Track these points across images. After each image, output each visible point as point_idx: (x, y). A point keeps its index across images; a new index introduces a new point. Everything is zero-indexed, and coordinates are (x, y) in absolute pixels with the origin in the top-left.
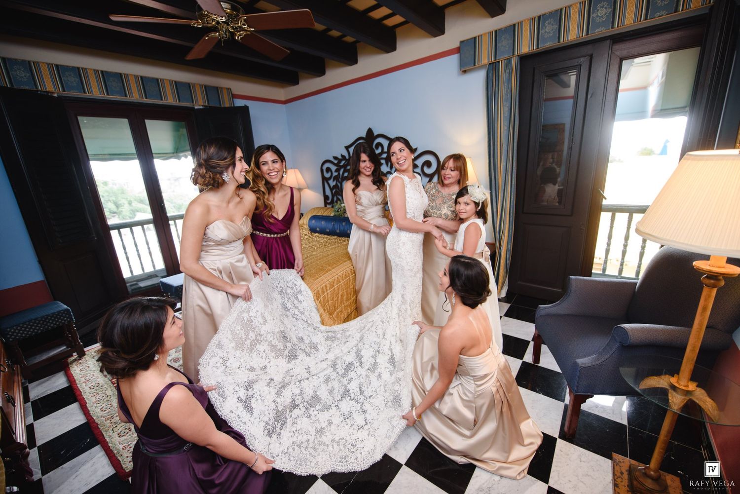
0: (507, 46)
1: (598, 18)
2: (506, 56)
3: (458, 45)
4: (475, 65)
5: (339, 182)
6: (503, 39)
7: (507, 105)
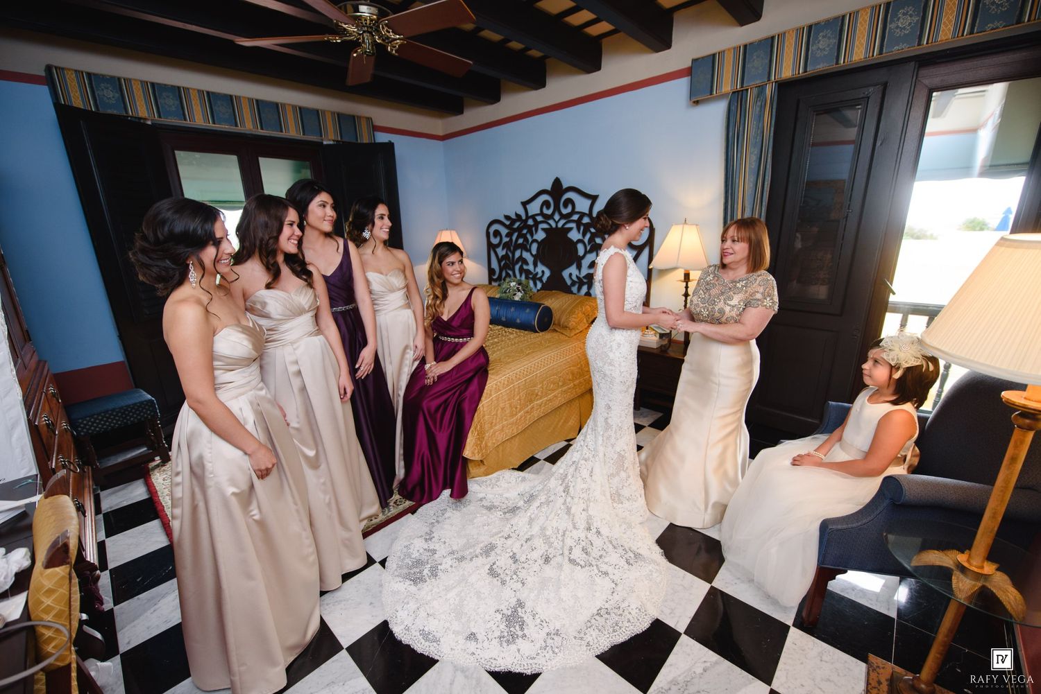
0: (761, 68)
1: (898, 30)
2: (758, 82)
3: (689, 64)
4: (711, 94)
5: (510, 251)
6: (755, 57)
7: (756, 152)
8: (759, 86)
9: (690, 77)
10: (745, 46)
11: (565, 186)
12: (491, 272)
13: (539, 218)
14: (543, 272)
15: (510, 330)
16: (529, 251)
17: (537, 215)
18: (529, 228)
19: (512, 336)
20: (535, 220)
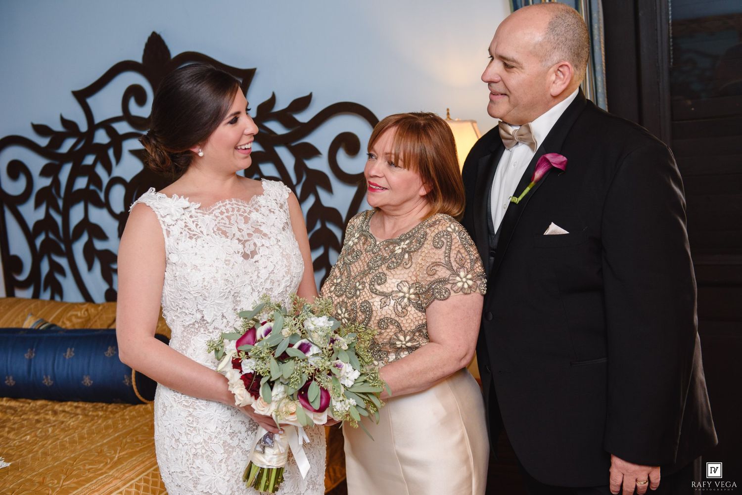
5: (56, 210)
11: (175, 50)
12: (10, 264)
13: (123, 128)
15: (68, 406)
16: (105, 205)
17: (117, 119)
18: (101, 152)
19: (72, 422)
20: (111, 132)
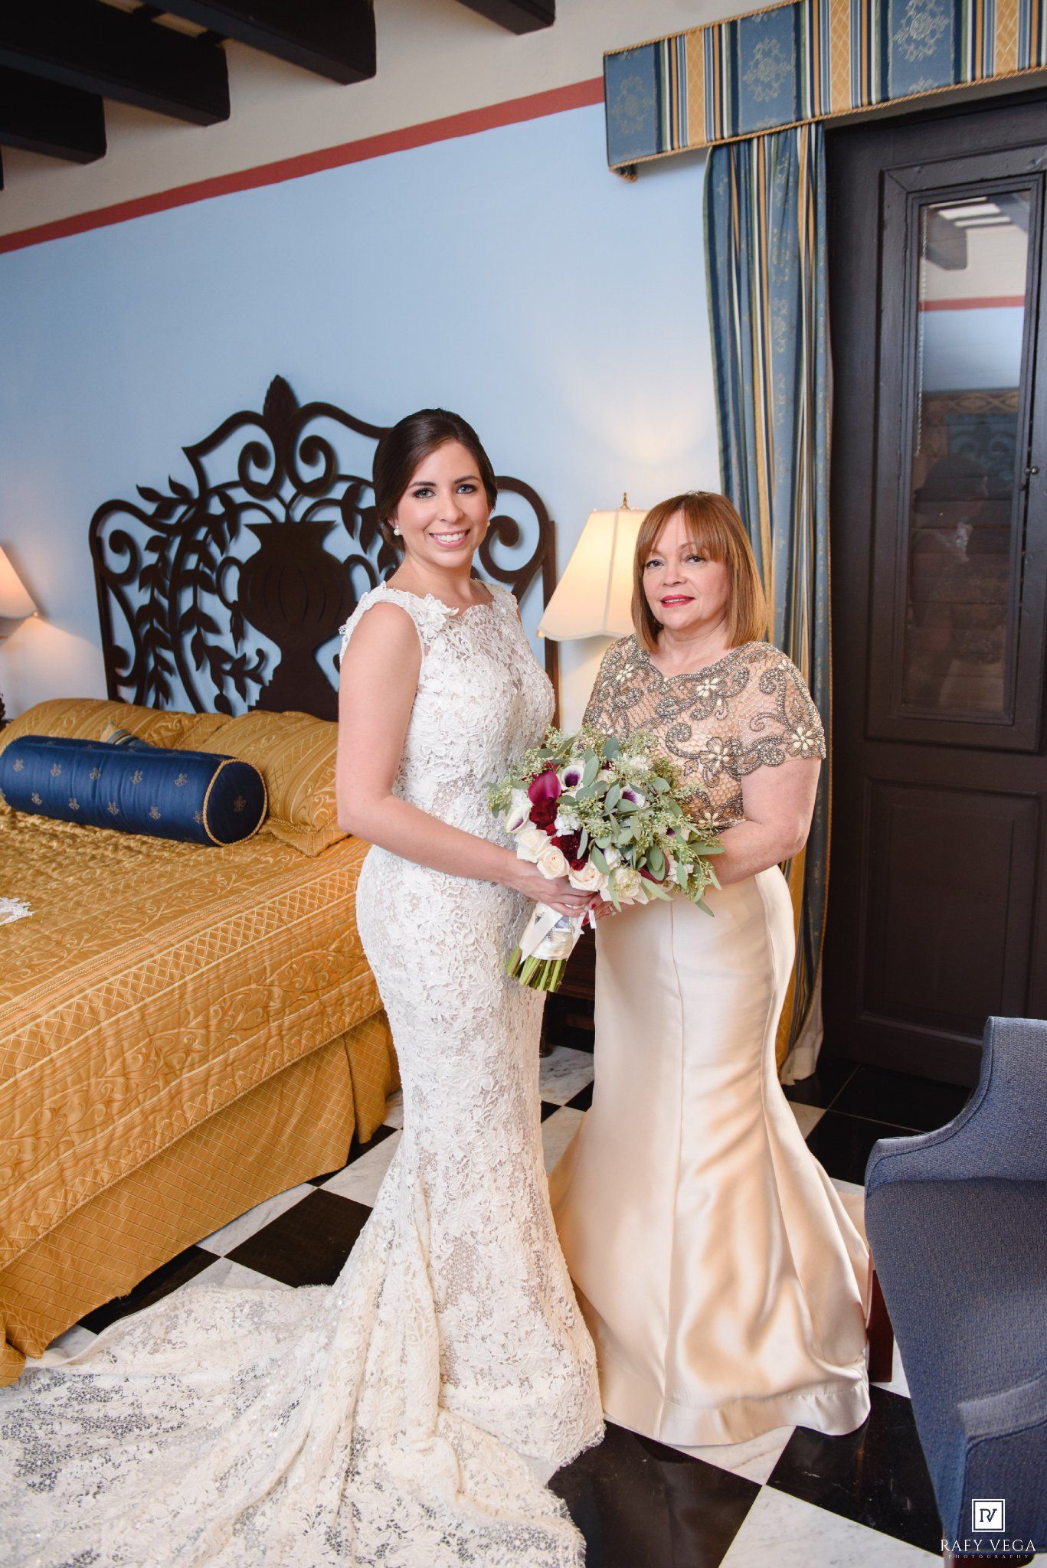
0: (776, 85)
2: (773, 122)
3: (595, 70)
4: (660, 150)
5: (163, 593)
6: (759, 56)
7: (784, 312)
8: (779, 133)
9: (602, 105)
10: (733, 25)
11: (304, 399)
12: (113, 656)
13: (240, 495)
14: (260, 653)
15: (133, 841)
16: (218, 590)
17: (232, 485)
18: (214, 523)
19: (128, 864)
20: (226, 501)
